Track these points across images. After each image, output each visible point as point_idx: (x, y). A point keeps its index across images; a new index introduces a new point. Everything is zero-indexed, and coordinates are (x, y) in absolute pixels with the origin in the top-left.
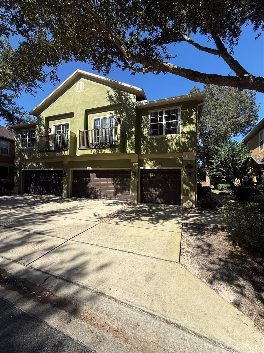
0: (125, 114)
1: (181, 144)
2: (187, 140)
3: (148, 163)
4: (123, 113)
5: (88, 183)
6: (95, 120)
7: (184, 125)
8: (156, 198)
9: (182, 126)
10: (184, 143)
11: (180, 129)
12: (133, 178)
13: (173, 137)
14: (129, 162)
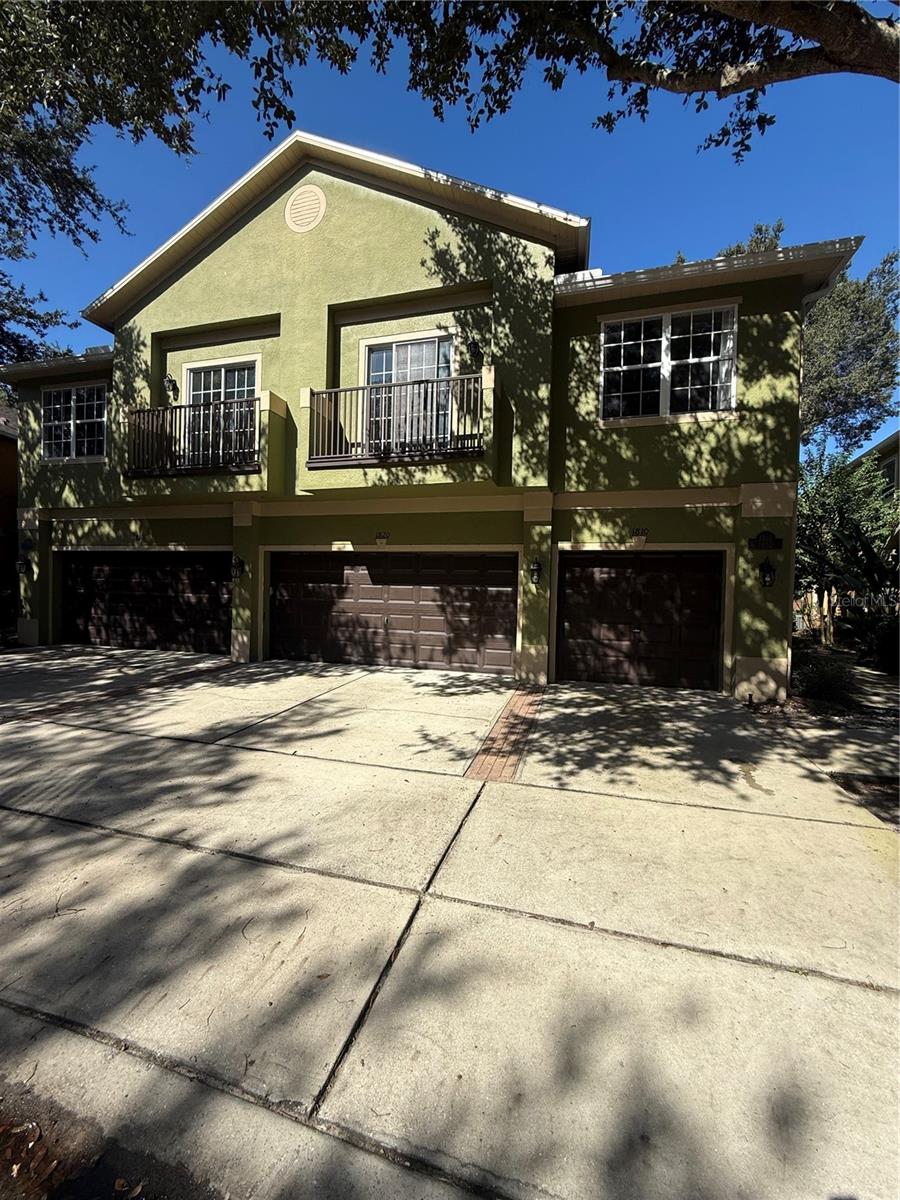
0: (508, 331)
1: (737, 454)
2: (759, 438)
3: (590, 529)
4: (500, 324)
5: (333, 603)
6: (371, 349)
7: (750, 377)
8: (618, 664)
9: (741, 380)
10: (748, 449)
11: (733, 391)
12: (533, 588)
13: (705, 426)
14: (517, 525)
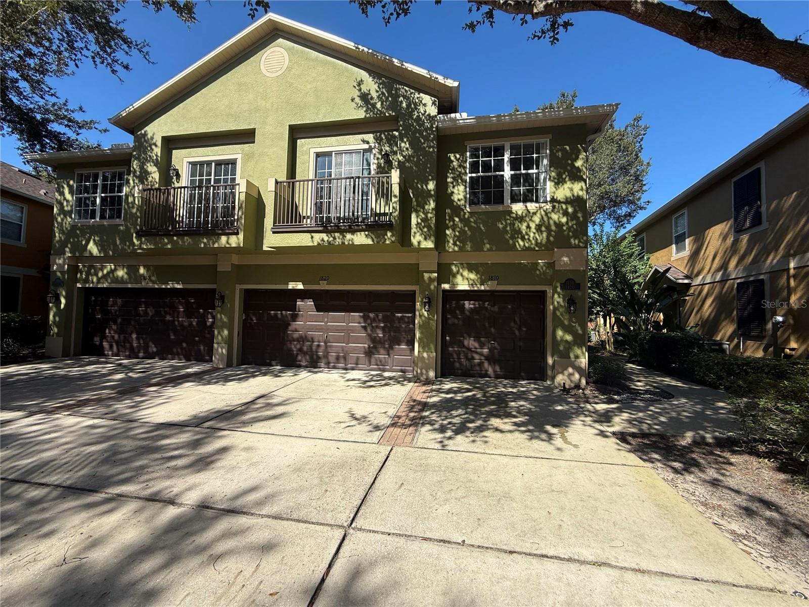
0: (408, 146)
1: (553, 228)
2: (564, 220)
3: (462, 275)
4: (403, 141)
5: (289, 325)
6: (318, 155)
7: (559, 182)
8: (481, 364)
9: (553, 184)
10: (559, 225)
11: (548, 191)
12: (426, 314)
13: (532, 211)
14: (414, 273)
